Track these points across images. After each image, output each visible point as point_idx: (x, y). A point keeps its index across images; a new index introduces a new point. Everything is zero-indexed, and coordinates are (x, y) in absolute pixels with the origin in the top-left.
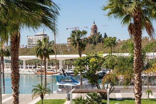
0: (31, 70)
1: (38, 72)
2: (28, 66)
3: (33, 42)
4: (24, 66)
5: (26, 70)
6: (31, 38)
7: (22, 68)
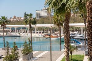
0: (40, 34)
1: (46, 35)
2: (38, 32)
3: (40, 15)
4: (36, 31)
5: (37, 34)
6: (39, 12)
7: (34, 33)
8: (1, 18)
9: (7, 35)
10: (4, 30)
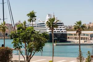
8: (77, 23)
9: (86, 43)
10: (80, 37)
